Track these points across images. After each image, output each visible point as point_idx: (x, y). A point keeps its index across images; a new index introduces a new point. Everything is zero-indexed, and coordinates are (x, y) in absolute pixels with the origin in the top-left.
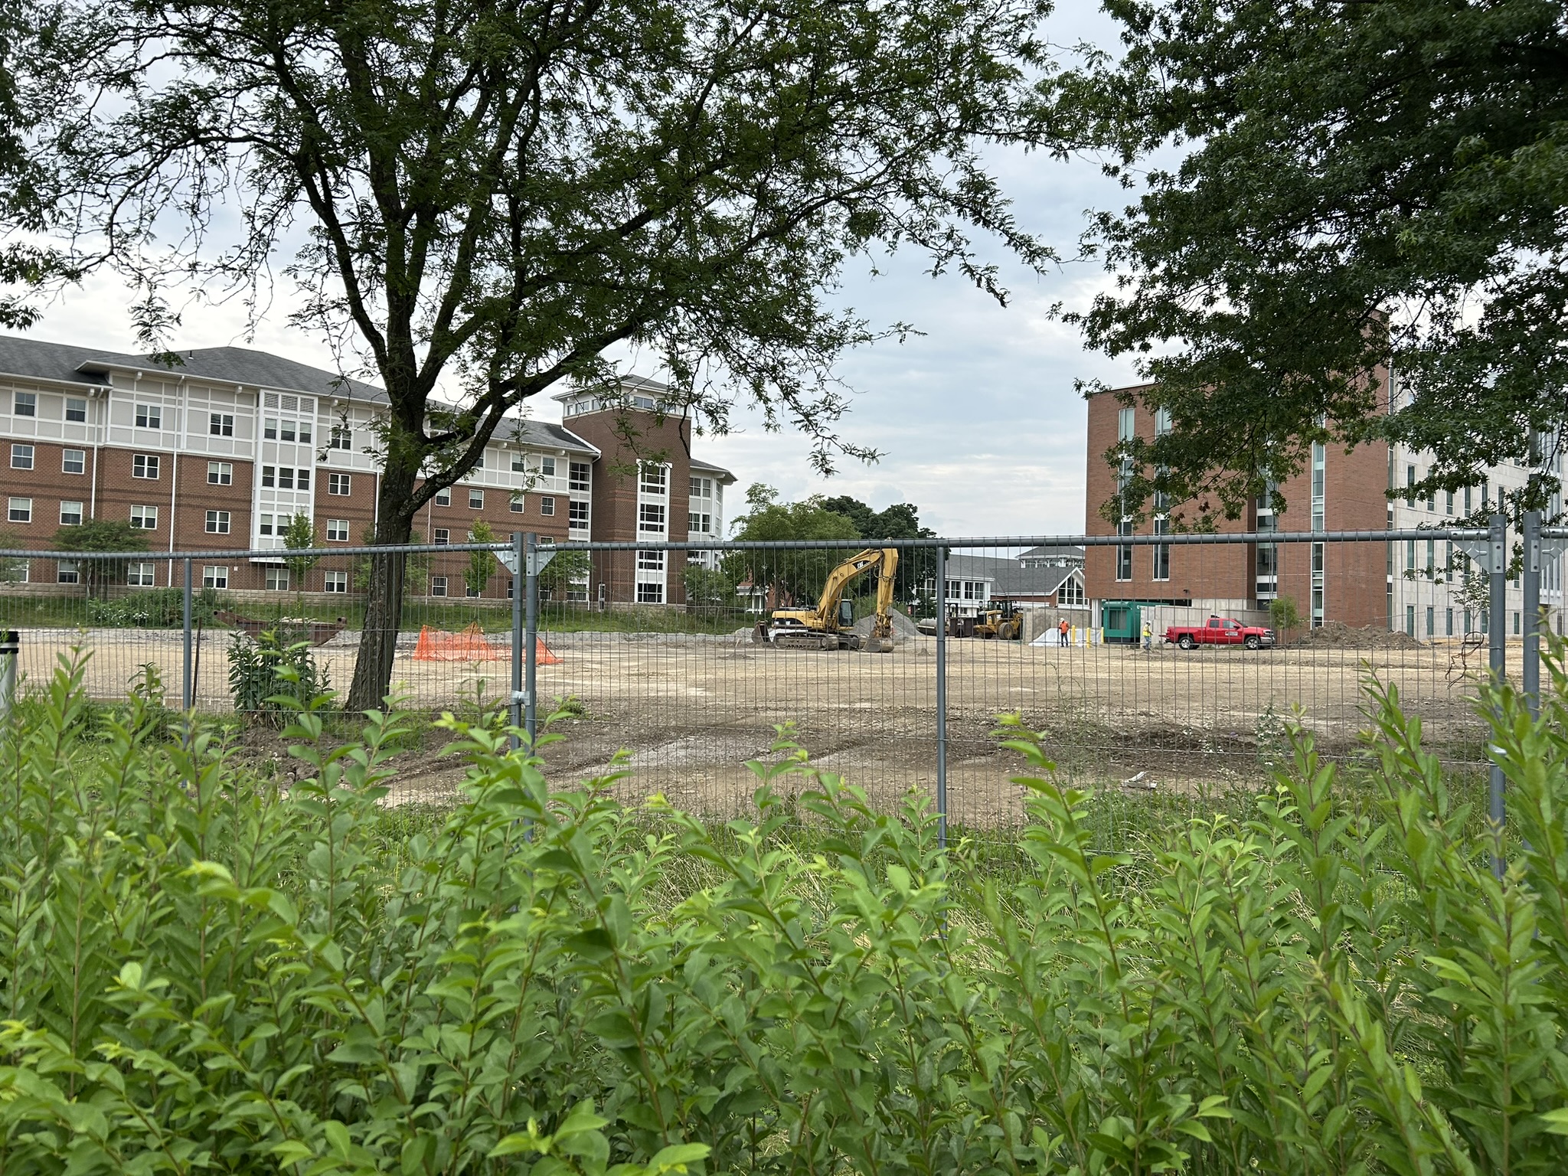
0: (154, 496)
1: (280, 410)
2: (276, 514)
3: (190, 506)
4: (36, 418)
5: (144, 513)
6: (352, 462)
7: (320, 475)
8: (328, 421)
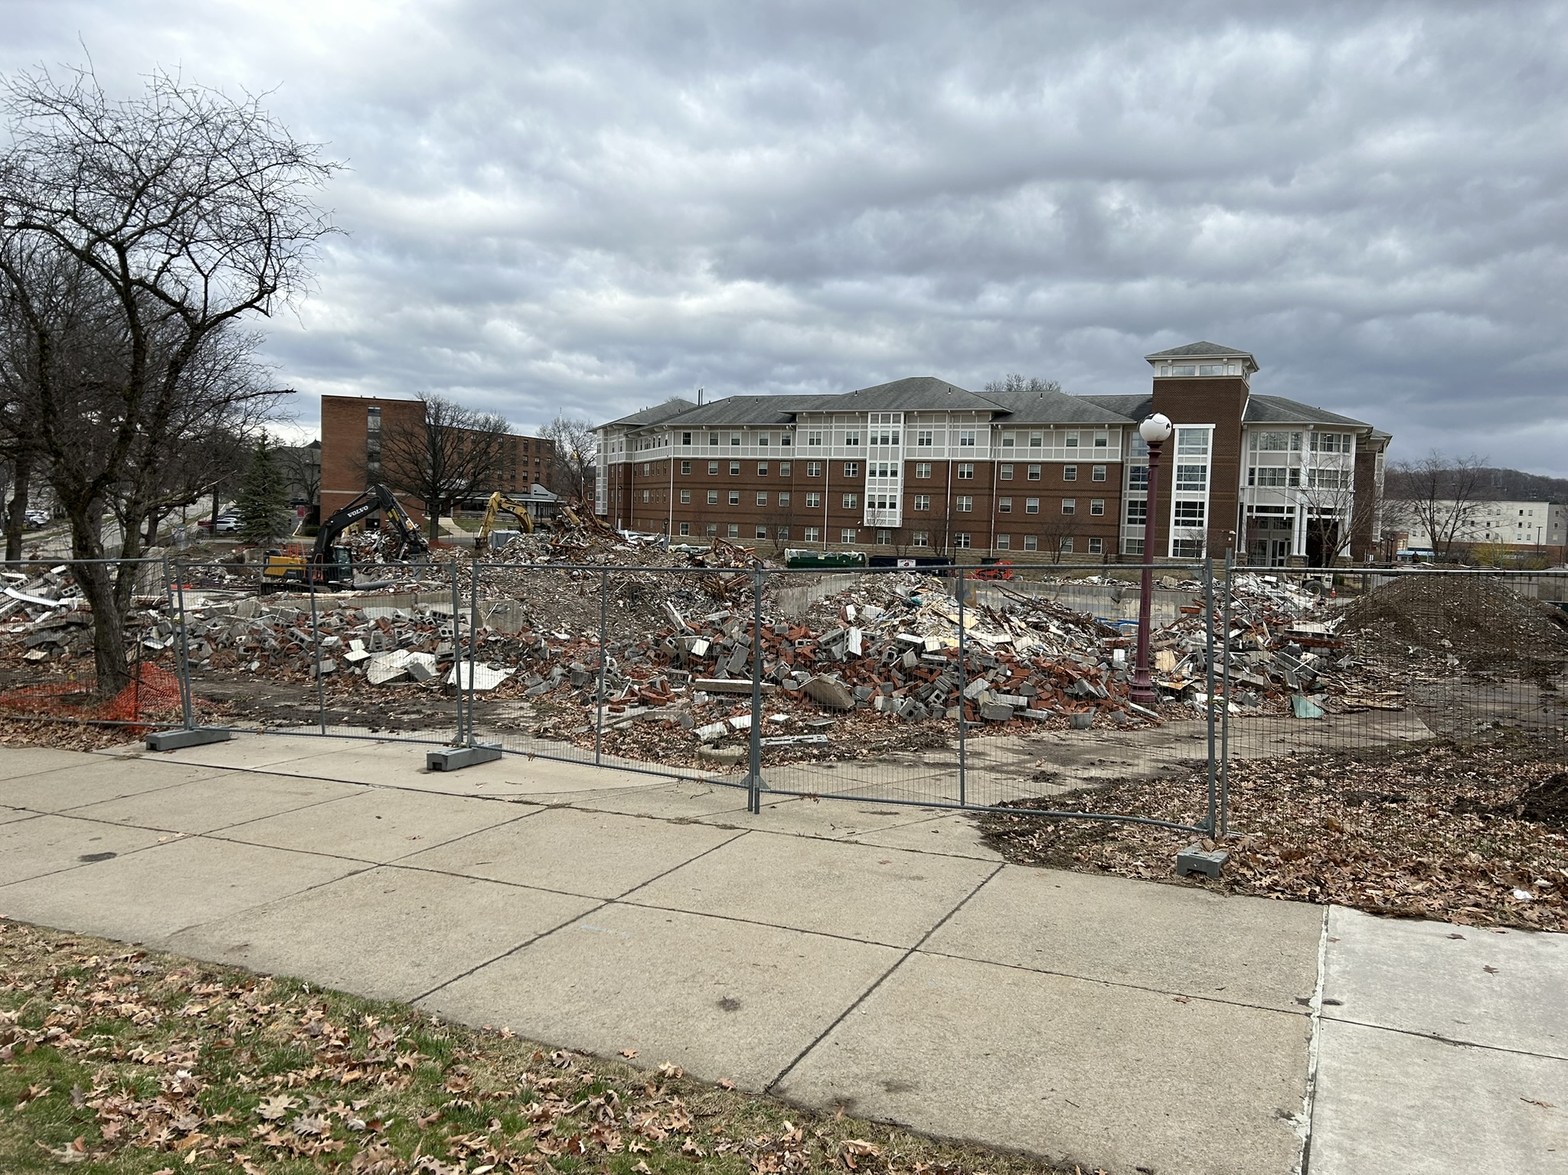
0: (816, 486)
1: (880, 425)
2: (877, 494)
3: (833, 491)
4: (769, 446)
5: (813, 498)
6: (932, 453)
7: (910, 465)
8: (916, 427)
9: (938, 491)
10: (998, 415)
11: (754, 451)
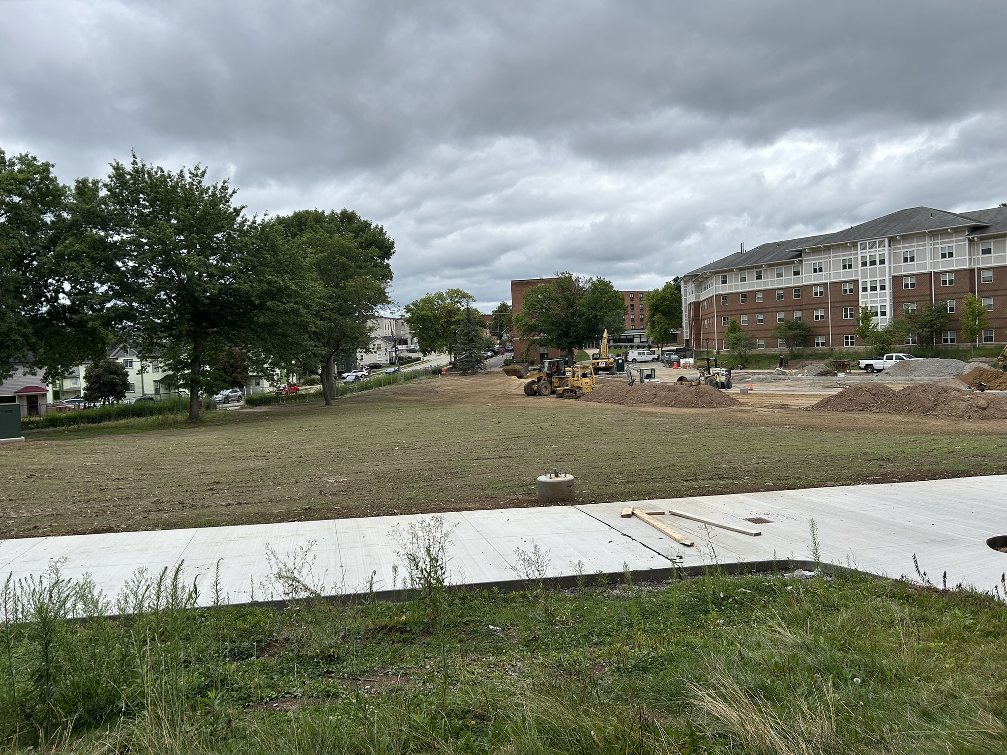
0: (822, 305)
1: (868, 250)
2: (869, 305)
3: (835, 307)
4: (783, 278)
5: (819, 313)
6: (915, 268)
7: (896, 280)
8: (900, 248)
9: (922, 298)
10: (974, 229)
11: (773, 282)
